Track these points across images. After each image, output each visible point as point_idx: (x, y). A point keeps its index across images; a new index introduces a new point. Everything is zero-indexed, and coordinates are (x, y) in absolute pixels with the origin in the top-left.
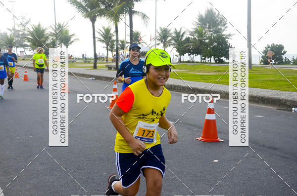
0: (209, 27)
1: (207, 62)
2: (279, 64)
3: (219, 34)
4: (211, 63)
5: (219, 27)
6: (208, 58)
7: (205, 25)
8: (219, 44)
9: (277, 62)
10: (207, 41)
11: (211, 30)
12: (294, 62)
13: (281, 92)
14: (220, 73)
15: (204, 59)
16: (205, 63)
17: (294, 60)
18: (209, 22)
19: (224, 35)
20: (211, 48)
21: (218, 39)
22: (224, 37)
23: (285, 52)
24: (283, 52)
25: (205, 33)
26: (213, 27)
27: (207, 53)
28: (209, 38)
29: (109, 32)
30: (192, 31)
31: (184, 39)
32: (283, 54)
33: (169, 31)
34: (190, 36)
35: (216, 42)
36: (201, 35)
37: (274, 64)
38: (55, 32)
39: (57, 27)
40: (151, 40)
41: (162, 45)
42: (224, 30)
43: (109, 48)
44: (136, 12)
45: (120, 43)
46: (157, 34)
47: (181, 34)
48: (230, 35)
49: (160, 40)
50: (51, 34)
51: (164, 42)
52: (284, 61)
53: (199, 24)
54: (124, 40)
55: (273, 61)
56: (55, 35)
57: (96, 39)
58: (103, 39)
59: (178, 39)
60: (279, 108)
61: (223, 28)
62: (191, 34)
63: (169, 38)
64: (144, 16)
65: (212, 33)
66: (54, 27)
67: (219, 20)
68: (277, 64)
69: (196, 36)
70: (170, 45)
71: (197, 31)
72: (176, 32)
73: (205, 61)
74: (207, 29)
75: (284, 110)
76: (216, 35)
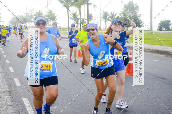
0: (130, 11)
1: (128, 29)
2: (167, 30)
5: (136, 11)
7: (128, 9)
9: (166, 30)
10: (128, 18)
15: (127, 28)
18: (130, 8)
19: (137, 15)
21: (134, 17)
22: (138, 16)
23: (171, 24)
24: (170, 24)
25: (127, 14)
26: (132, 10)
27: (128, 24)
28: (130, 17)
29: (76, 14)
30: (120, 13)
31: (116, 17)
32: (170, 25)
33: (108, 13)
34: (119, 16)
35: (133, 19)
36: (125, 15)
37: (165, 31)
38: (48, 14)
39: (49, 12)
40: (98, 17)
41: (104, 20)
42: (138, 12)
43: (76, 22)
44: (91, 4)
45: (82, 20)
46: (102, 15)
47: (114, 14)
48: (141, 15)
49: (103, 18)
50: (46, 16)
51: (105, 19)
52: (170, 29)
53: (125, 9)
54: (84, 18)
55: (164, 29)
56: (48, 16)
57: (69, 18)
58: (73, 18)
59: (113, 18)
60: (167, 56)
61: (137, 11)
62: (120, 15)
63: (108, 17)
64: (95, 6)
65: (131, 14)
66: (47, 12)
67: (136, 7)
68: (166, 31)
69: (122, 16)
70: (108, 21)
71: (123, 13)
72: (111, 14)
73: (127, 29)
74: (128, 12)
75: (170, 57)
76: (133, 15)
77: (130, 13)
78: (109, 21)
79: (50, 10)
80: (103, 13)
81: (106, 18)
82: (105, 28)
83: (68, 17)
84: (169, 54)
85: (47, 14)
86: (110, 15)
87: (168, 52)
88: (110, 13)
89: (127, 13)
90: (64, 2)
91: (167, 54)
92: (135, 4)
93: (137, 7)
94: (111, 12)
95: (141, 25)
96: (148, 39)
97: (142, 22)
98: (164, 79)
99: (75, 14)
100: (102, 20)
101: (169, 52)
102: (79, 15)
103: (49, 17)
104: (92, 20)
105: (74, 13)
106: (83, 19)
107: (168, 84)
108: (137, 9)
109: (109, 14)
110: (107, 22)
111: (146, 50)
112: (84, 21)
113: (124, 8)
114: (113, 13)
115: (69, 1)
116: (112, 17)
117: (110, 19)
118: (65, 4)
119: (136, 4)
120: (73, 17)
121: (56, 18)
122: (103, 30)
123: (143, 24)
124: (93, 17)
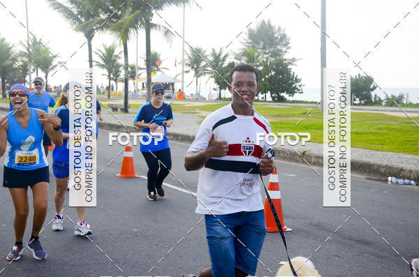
0: (264, 48)
1: (260, 99)
2: (366, 104)
3: (278, 58)
4: (265, 101)
5: (279, 48)
6: (262, 94)
7: (258, 43)
8: (278, 73)
9: (363, 102)
10: (261, 68)
11: (267, 51)
12: (387, 103)
13: (372, 152)
14: (280, 119)
16: (258, 101)
17: (388, 99)
18: (263, 40)
19: (285, 60)
20: (266, 79)
21: (277, 66)
22: (287, 62)
23: (374, 88)
24: (372, 87)
25: (258, 56)
26: (270, 47)
28: (264, 64)
29: (113, 52)
30: (238, 52)
31: (226, 64)
32: (372, 90)
33: (205, 51)
34: (236, 61)
35: (273, 70)
36: (251, 58)
37: (359, 104)
38: (28, 51)
39: (31, 43)
40: (175, 65)
41: (193, 72)
42: (286, 52)
43: (112, 76)
44: (155, 25)
45: (129, 69)
46: (186, 57)
47: (222, 56)
48: (294, 60)
49: (189, 65)
50: (22, 54)
51: (196, 70)
52: (373, 99)
53: (250, 43)
54: (135, 64)
55: (358, 99)
56: (29, 55)
57: (94, 63)
58: (102, 63)
59: (217, 65)
60: (369, 177)
61: (284, 49)
62: (236, 58)
63: (203, 63)
64: (167, 32)
65: (268, 55)
66: (25, 43)
67: (279, 37)
68: (363, 105)
69: (244, 61)
70: (205, 73)
71: (245, 54)
72: (214, 54)
74: (260, 50)
75: (376, 180)
76: (273, 59)
77: (266, 54)
79: (35, 40)
80: (189, 52)
81: (198, 67)
82: (195, 93)
83: (91, 61)
84: (374, 171)
85: (25, 51)
86: (211, 59)
87: (373, 165)
88: (209, 52)
89: (256, 54)
90: (79, 17)
91: (370, 172)
92: (276, 28)
93: (284, 37)
94: (214, 50)
95: (295, 88)
96: (316, 129)
97: (297, 81)
98: (367, 243)
99: (110, 51)
100: (187, 72)
101: (375, 167)
102: (122, 55)
103: (30, 60)
104: (158, 70)
105: (106, 49)
106: (133, 68)
107: (378, 257)
108: (284, 43)
109: (206, 54)
110: (202, 77)
111: (313, 160)
112: (134, 73)
113: (250, 41)
114: (217, 52)
115: (93, 16)
116: (215, 64)
117: (210, 69)
118: (81, 22)
119: (279, 29)
120: (105, 61)
121: (54, 63)
122: (189, 100)
123: (300, 86)
124: (160, 62)
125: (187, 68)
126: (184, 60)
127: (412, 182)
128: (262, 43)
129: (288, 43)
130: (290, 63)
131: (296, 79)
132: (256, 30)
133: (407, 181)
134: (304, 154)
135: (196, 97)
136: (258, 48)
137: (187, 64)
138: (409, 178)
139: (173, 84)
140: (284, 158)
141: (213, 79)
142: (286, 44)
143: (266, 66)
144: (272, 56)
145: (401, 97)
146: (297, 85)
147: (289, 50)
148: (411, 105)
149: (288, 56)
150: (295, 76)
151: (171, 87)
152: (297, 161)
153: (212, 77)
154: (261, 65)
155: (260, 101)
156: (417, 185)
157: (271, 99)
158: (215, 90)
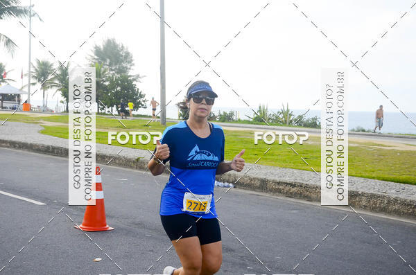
0: (110, 65)
1: (107, 112)
3: (123, 74)
4: (111, 114)
5: (124, 65)
6: (109, 107)
7: (105, 60)
8: (123, 88)
10: (107, 83)
11: (113, 68)
12: (220, 118)
15: (103, 109)
16: (104, 114)
17: (221, 115)
18: (109, 58)
19: (130, 76)
20: (112, 93)
21: (122, 81)
22: (131, 78)
25: (104, 72)
26: (116, 64)
27: (107, 100)
28: (110, 80)
33: (52, 65)
35: (119, 85)
36: (98, 74)
40: (22, 77)
41: (39, 85)
42: (130, 69)
46: (32, 70)
47: (69, 70)
48: (138, 76)
49: (36, 78)
51: (43, 82)
53: (97, 59)
59: (64, 79)
61: (129, 67)
63: (50, 77)
64: (8, 42)
65: (114, 72)
67: (124, 54)
70: (52, 86)
72: (61, 66)
73: (103, 111)
74: (107, 67)
76: (119, 76)
77: (112, 70)
78: (55, 89)
80: (36, 64)
81: (45, 80)
82: (41, 105)
86: (58, 72)
88: (56, 66)
89: (103, 70)
92: (121, 47)
93: (128, 54)
95: (139, 103)
97: (141, 96)
100: (34, 84)
104: (3, 81)
108: (128, 60)
109: (53, 68)
110: (49, 90)
113: (96, 57)
114: (65, 66)
116: (62, 77)
117: (57, 82)
122: (35, 111)
123: (144, 101)
124: (5, 74)
125: (33, 81)
126: (30, 72)
127: (231, 185)
128: (108, 60)
129: (132, 60)
130: (134, 80)
131: (140, 94)
132: (102, 47)
133: (226, 184)
134: (138, 160)
135: (42, 109)
136: (105, 65)
137: (33, 77)
138: (228, 182)
139: (19, 96)
140: (120, 165)
141: (60, 92)
142: (130, 62)
143: (111, 81)
144: (117, 73)
145: (232, 114)
146: (141, 100)
147: (132, 67)
148: (239, 121)
149: (132, 73)
150: (139, 91)
151: (16, 98)
152: (131, 167)
153: (60, 90)
154: (107, 80)
155: (107, 115)
156: (235, 187)
157: (117, 113)
158: (62, 102)
